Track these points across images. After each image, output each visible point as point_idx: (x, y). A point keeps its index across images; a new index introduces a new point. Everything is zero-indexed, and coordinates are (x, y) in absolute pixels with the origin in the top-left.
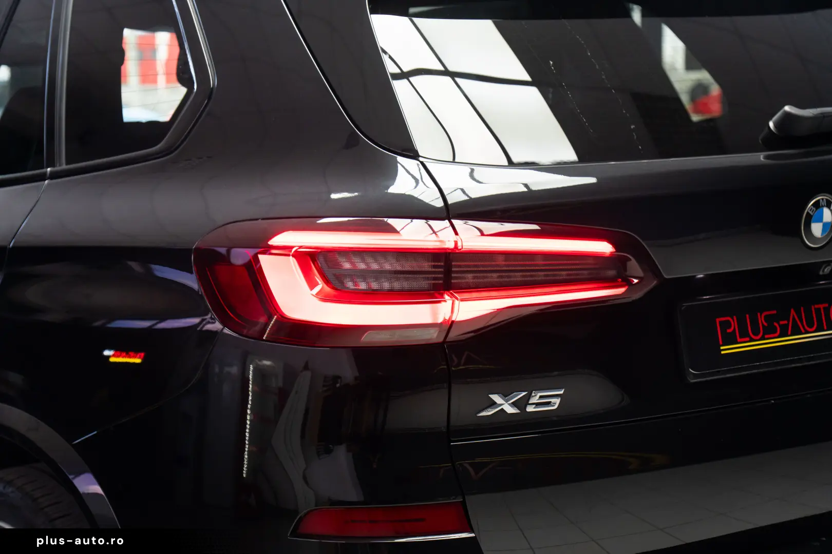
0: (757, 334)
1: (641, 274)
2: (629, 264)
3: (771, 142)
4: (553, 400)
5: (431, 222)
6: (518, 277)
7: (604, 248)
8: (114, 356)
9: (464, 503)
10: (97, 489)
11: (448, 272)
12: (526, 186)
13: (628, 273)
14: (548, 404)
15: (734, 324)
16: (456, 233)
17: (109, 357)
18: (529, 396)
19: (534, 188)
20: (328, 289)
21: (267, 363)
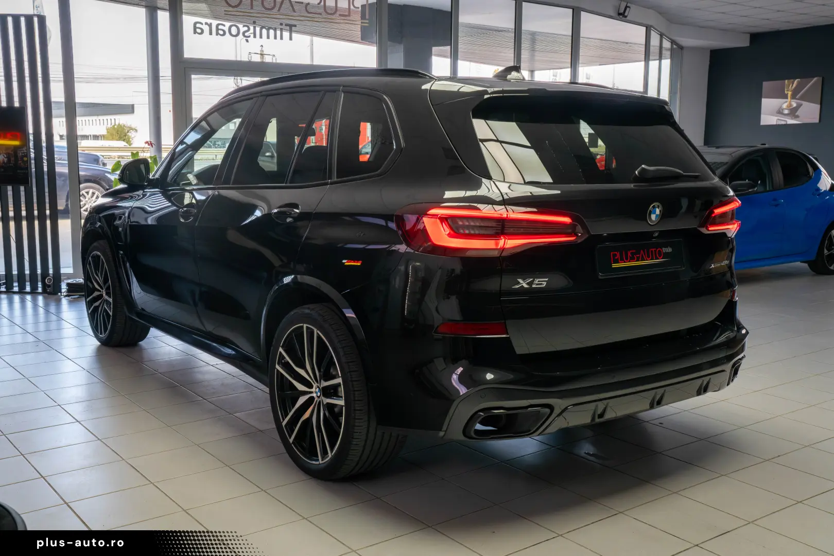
0: (627, 260)
1: (582, 232)
2: (577, 227)
3: (637, 180)
4: (543, 283)
5: (494, 206)
6: (532, 231)
7: (567, 220)
8: (347, 262)
9: (505, 323)
10: (354, 316)
11: (503, 227)
12: (531, 193)
13: (577, 231)
14: (541, 284)
15: (618, 254)
16: (507, 211)
17: (345, 263)
18: (534, 280)
19: (534, 194)
20: (452, 232)
21: (418, 264)
